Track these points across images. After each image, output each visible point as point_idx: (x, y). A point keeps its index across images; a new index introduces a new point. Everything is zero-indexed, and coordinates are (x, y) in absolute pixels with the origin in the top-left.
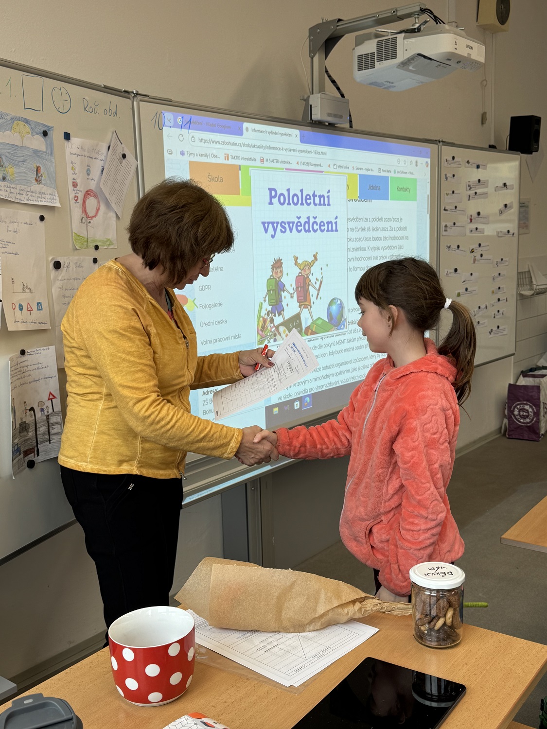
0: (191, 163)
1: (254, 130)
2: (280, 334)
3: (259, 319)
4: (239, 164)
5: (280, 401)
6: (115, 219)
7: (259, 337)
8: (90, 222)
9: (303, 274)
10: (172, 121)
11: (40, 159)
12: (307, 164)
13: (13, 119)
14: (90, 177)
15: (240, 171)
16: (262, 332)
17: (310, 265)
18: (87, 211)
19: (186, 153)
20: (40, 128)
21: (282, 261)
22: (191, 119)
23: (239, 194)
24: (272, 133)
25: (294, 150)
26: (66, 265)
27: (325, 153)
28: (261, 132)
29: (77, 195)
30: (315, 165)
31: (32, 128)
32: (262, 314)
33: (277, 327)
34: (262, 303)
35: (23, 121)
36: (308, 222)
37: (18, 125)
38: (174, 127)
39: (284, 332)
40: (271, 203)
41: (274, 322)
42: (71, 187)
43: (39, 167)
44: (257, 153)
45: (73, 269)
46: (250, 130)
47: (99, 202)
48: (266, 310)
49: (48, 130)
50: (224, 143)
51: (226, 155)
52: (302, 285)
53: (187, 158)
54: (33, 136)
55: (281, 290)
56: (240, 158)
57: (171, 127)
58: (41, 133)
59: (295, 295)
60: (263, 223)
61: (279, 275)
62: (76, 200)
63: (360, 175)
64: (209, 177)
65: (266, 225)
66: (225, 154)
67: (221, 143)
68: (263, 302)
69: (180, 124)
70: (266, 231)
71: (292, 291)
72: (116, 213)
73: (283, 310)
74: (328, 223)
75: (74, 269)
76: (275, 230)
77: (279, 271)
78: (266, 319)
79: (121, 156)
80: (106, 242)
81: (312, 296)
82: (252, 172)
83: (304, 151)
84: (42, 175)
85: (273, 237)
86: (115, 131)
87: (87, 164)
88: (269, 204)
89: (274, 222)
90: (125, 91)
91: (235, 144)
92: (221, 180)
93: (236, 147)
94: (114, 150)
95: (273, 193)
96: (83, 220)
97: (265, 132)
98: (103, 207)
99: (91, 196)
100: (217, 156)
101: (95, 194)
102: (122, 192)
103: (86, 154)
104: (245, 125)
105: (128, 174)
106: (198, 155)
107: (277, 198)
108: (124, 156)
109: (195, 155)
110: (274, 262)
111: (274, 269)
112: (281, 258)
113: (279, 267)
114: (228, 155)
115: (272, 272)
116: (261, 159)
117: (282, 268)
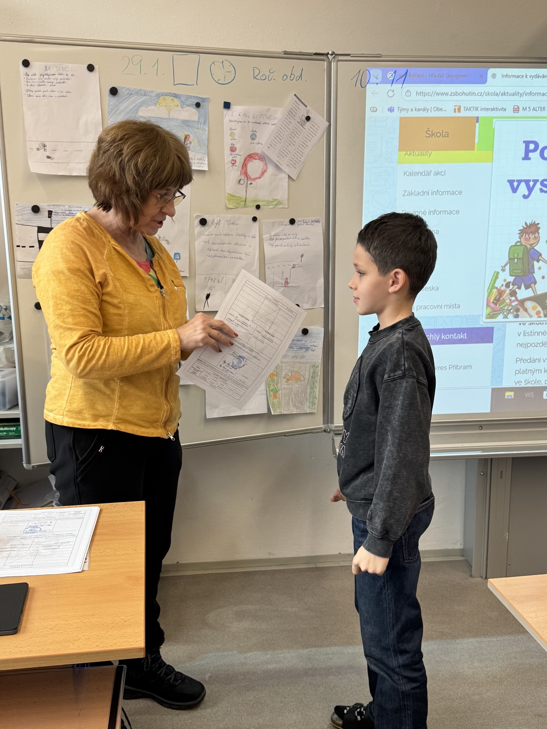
0: (401, 119)
1: (507, 76)
2: (526, 310)
3: (491, 290)
4: (477, 116)
5: (518, 386)
6: (287, 180)
7: (489, 310)
8: (251, 184)
10: (380, 78)
11: (190, 128)
13: (158, 96)
14: (256, 141)
15: (477, 124)
16: (496, 304)
18: (249, 173)
19: (396, 109)
20: (192, 100)
21: (539, 226)
22: (407, 73)
23: (474, 150)
24: (538, 76)
26: (216, 222)
28: (518, 77)
29: (235, 159)
31: (182, 101)
32: (498, 284)
33: (522, 302)
34: (498, 273)
35: (171, 96)
37: (164, 99)
38: (381, 83)
39: (534, 308)
40: (526, 157)
41: (517, 295)
42: (227, 151)
43: (188, 135)
44: (509, 103)
45: (224, 225)
46: (499, 76)
47: (266, 164)
48: (505, 280)
49: (203, 102)
50: (456, 94)
51: (456, 108)
53: (396, 114)
54: (183, 108)
55: (533, 259)
56: (479, 109)
57: (377, 84)
58: (192, 105)
60: (511, 182)
61: (532, 241)
62: (233, 164)
64: (428, 132)
65: (515, 184)
66: (455, 106)
67: (450, 94)
68: (501, 272)
69: (391, 79)
70: (514, 190)
72: (289, 176)
73: (535, 283)
75: (226, 226)
76: (530, 190)
77: (532, 237)
78: (504, 291)
79: (304, 118)
80: (273, 202)
82: (498, 124)
84: (190, 142)
85: (525, 197)
86: (295, 95)
87: (251, 130)
88: (523, 159)
89: (530, 181)
90: (316, 54)
91: (473, 94)
92: (446, 136)
93: (473, 97)
94: (290, 113)
95: (532, 147)
96: (242, 182)
97: (525, 77)
98: (271, 170)
99: (255, 159)
100: (442, 109)
101: (262, 158)
102: (301, 153)
103: (251, 120)
104: (491, 71)
105: (314, 135)
106: (414, 110)
107: (539, 151)
108: (308, 118)
109: (409, 110)
110: (525, 226)
111: (523, 235)
112: (536, 223)
113: (533, 233)
114: (460, 106)
115: (520, 238)
116: (514, 108)
117: (539, 233)
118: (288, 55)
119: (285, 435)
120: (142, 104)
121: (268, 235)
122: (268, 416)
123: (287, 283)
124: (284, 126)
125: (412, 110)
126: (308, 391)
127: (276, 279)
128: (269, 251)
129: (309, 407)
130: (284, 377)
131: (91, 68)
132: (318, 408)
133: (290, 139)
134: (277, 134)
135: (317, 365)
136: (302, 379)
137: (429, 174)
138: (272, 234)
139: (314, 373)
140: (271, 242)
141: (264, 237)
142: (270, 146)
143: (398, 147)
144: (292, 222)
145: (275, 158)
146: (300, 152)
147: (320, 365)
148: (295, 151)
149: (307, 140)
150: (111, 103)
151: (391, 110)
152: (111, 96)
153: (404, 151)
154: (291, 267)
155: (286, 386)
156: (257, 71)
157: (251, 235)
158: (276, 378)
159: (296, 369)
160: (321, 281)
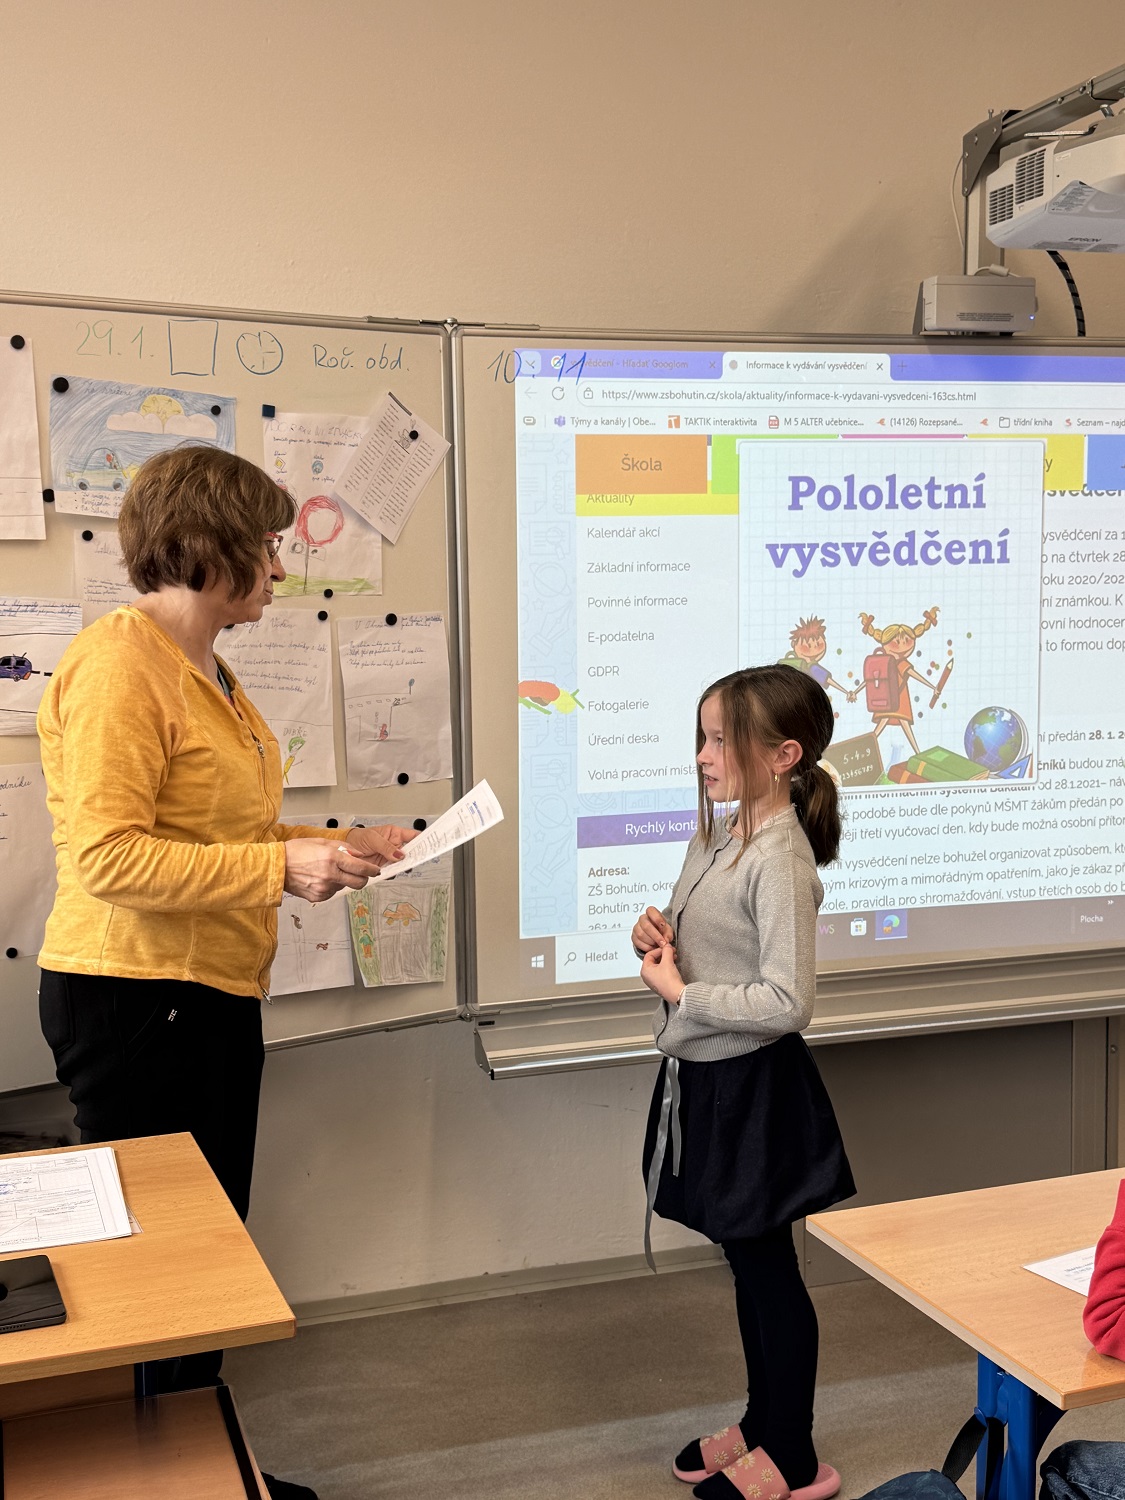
0: (581, 439)
1: (755, 365)
4: (709, 433)
6: (380, 545)
8: (316, 551)
9: (888, 652)
10: (538, 366)
12: (912, 422)
13: (144, 394)
14: (322, 475)
15: (709, 447)
17: (912, 635)
18: (310, 532)
19: (568, 421)
20: (205, 402)
21: (823, 625)
22: (584, 358)
23: (704, 490)
24: (807, 366)
25: (870, 397)
27: (974, 397)
28: (774, 366)
30: (937, 423)
31: (186, 404)
35: (167, 394)
36: (911, 544)
37: (154, 400)
38: (541, 374)
40: (796, 505)
44: (761, 411)
45: (267, 629)
46: (741, 365)
47: (341, 516)
49: (225, 405)
50: (670, 395)
51: (672, 419)
52: (884, 675)
53: (571, 430)
54: (188, 416)
56: (711, 422)
57: (534, 376)
58: (206, 411)
59: (862, 696)
60: (772, 548)
61: (814, 652)
63: (1091, 437)
64: (626, 461)
65: (780, 551)
66: (670, 416)
67: (660, 395)
69: (558, 368)
70: (779, 562)
71: (853, 687)
72: (383, 536)
74: (975, 545)
75: (270, 630)
76: (805, 561)
77: (813, 643)
79: (407, 435)
80: (355, 584)
81: (917, 699)
82: (743, 448)
83: (902, 396)
85: (798, 574)
86: (390, 394)
87: (313, 454)
88: (790, 508)
89: (803, 545)
90: (424, 323)
91: (700, 395)
92: (658, 467)
93: (700, 402)
94: (383, 426)
95: (803, 486)
96: (298, 548)
97: (785, 366)
98: (350, 525)
99: (320, 507)
100: (647, 421)
101: (333, 504)
102: (404, 496)
103: (312, 437)
104: (729, 357)
105: (425, 465)
106: (599, 423)
107: (815, 495)
108: (414, 435)
109: (592, 423)
110: (800, 625)
111: (797, 641)
112: (819, 619)
113: (815, 637)
114: (679, 417)
115: (793, 647)
116: (770, 420)
117: (824, 638)
118: (375, 324)
119: (387, 1028)
120: (112, 409)
121: (348, 646)
122: (356, 993)
123: (384, 733)
124: (372, 448)
125: (596, 422)
126: (429, 940)
127: (367, 727)
128: (350, 674)
129: (432, 972)
130: (384, 915)
131: (18, 343)
132: (450, 974)
133: (383, 472)
134: (361, 463)
135: (443, 888)
136: (418, 917)
137: (631, 534)
138: (354, 644)
139: (438, 904)
140: (353, 657)
141: (341, 648)
142: (348, 484)
143: (574, 487)
144: (391, 620)
145: (357, 506)
146: (401, 494)
147: (449, 889)
148: (392, 493)
149: (413, 474)
150: (55, 408)
151: (560, 422)
152: (57, 393)
153: (585, 494)
154: (391, 704)
155: (388, 932)
156: (320, 353)
157: (317, 646)
158: (368, 917)
159: (405, 899)
160: (447, 729)
